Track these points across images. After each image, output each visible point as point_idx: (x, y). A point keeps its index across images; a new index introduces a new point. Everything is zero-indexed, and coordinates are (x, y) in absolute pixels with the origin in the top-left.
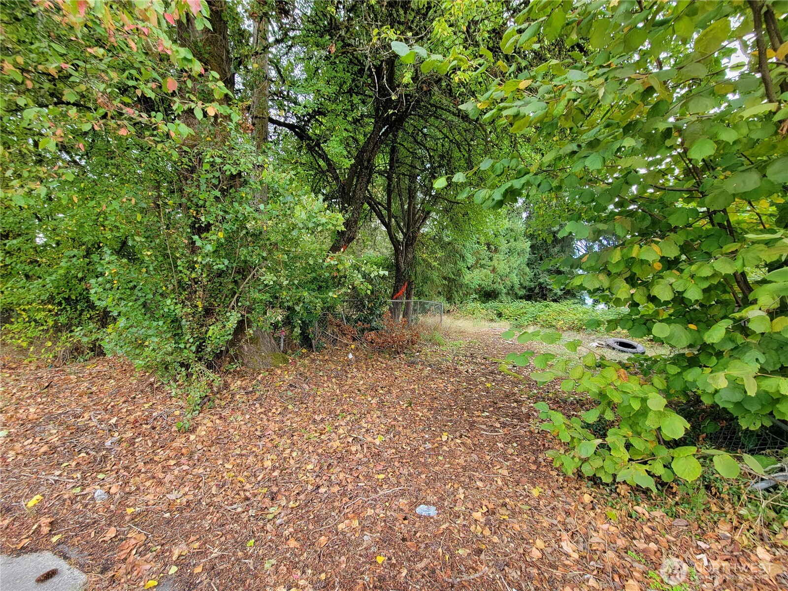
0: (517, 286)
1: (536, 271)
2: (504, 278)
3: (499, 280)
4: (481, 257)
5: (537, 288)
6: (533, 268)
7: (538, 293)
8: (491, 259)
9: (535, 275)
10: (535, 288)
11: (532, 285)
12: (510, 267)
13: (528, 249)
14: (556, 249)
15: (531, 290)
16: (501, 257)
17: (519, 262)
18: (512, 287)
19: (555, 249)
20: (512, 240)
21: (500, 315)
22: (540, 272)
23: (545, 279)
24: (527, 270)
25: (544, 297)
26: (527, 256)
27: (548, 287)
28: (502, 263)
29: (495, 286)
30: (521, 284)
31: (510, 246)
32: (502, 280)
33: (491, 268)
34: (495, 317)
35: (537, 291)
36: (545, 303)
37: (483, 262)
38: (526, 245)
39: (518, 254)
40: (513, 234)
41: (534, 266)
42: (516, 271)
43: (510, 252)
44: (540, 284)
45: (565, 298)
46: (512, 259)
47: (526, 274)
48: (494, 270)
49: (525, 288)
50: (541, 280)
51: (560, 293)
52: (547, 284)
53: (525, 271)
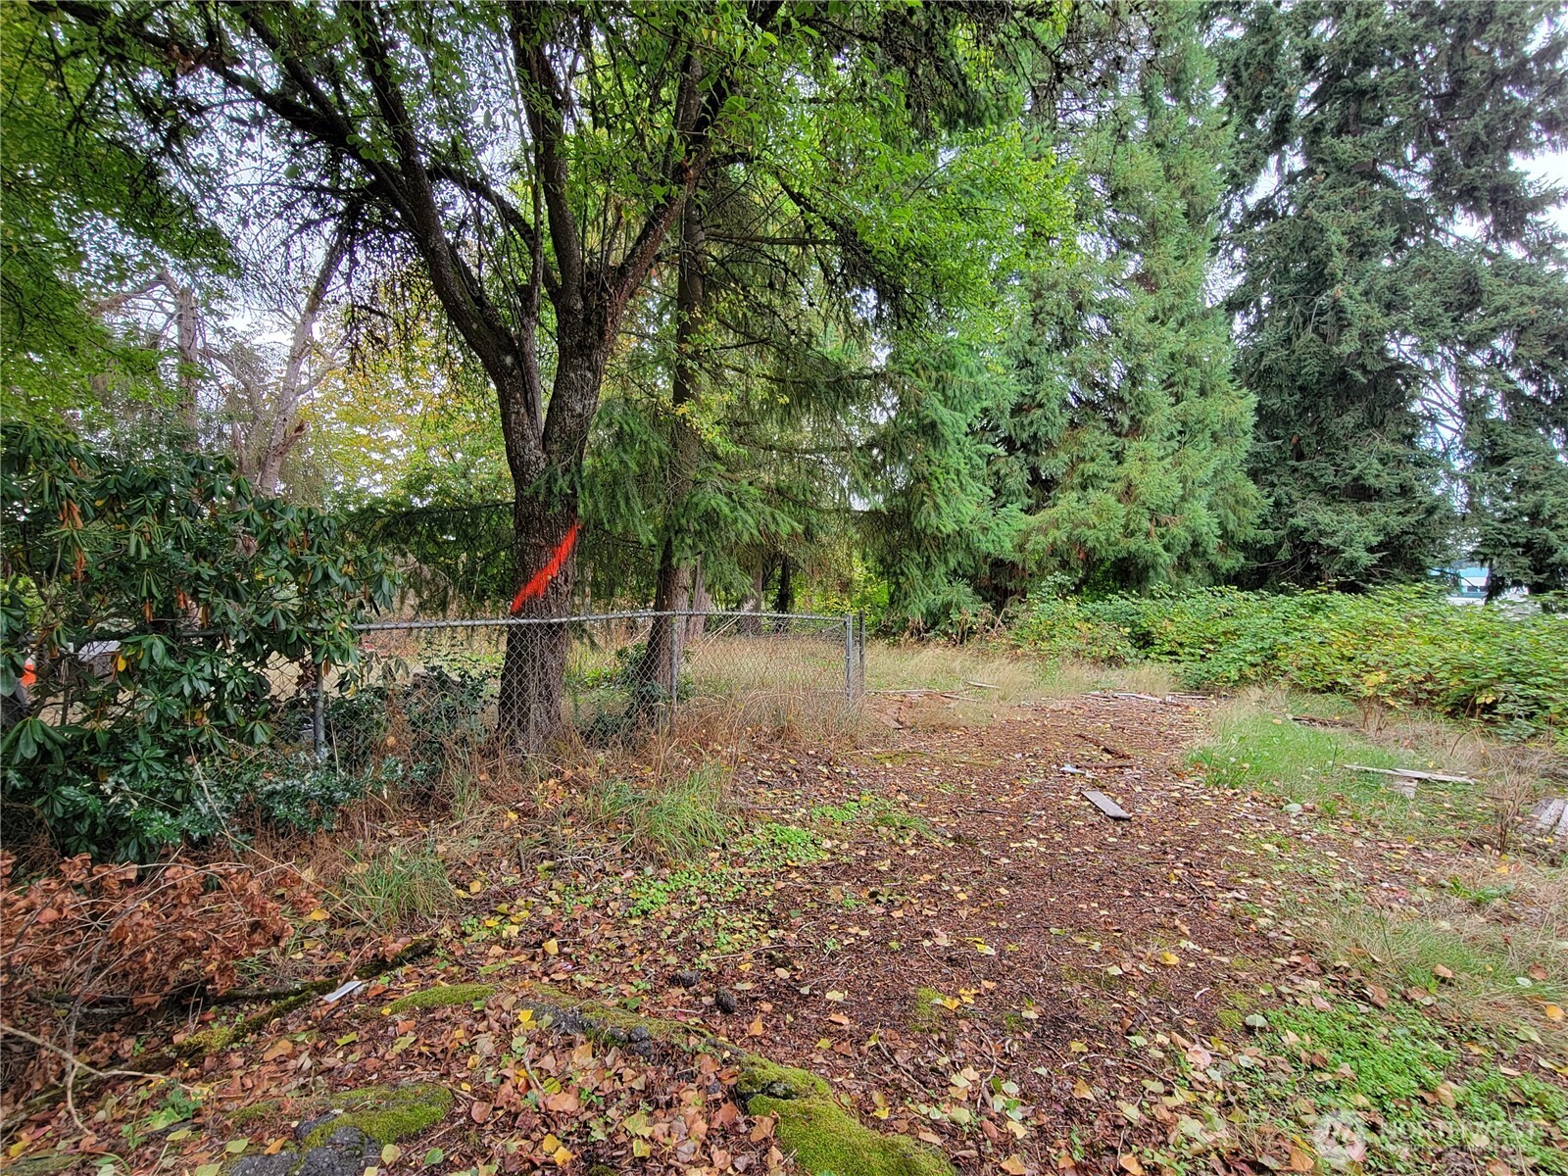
0: (1212, 543)
1: (1279, 491)
2: (1164, 518)
3: (1146, 524)
4: (1087, 453)
5: (1286, 545)
6: (1273, 485)
7: (1292, 562)
8: (1119, 457)
9: (1277, 504)
10: (1279, 545)
11: (1268, 536)
12: (1183, 480)
13: (1250, 420)
14: (1349, 419)
15: (1267, 552)
16: (1153, 449)
17: (1214, 463)
18: (1195, 544)
19: (1346, 418)
20: (1191, 393)
21: (1143, 640)
22: (1295, 495)
23: (1315, 515)
24: (1250, 489)
25: (1310, 576)
26: (1247, 443)
27: (1324, 541)
28: (1155, 467)
29: (1132, 544)
30: (1226, 534)
31: (1186, 412)
32: (1158, 524)
33: (1119, 486)
34: (1126, 648)
35: (1284, 555)
36: (1309, 597)
37: (1090, 468)
38: (1243, 406)
39: (1214, 437)
40: (1194, 373)
41: (1273, 478)
42: (1205, 494)
43: (1186, 431)
44: (1296, 533)
45: (1386, 576)
46: (1192, 455)
47: (1246, 503)
48: (1128, 493)
49: (1244, 547)
50: (1299, 521)
51: (1366, 559)
52: (1321, 533)
53: (1242, 493)
